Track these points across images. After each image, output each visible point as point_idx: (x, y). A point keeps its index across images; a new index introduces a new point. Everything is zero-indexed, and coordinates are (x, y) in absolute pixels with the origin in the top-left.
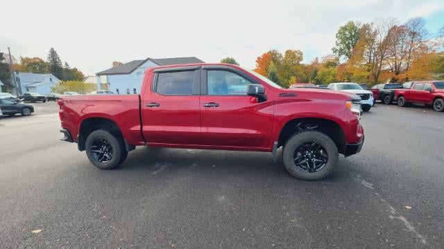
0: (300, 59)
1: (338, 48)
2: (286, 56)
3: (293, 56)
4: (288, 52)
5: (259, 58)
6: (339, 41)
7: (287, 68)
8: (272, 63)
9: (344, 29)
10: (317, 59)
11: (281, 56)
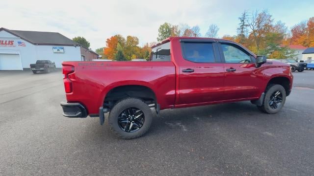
0: (137, 43)
1: (160, 38)
2: (128, 41)
3: (132, 40)
4: (129, 37)
5: (108, 39)
6: (160, 34)
7: (128, 48)
8: (118, 44)
9: (163, 27)
10: (147, 44)
11: (124, 40)
